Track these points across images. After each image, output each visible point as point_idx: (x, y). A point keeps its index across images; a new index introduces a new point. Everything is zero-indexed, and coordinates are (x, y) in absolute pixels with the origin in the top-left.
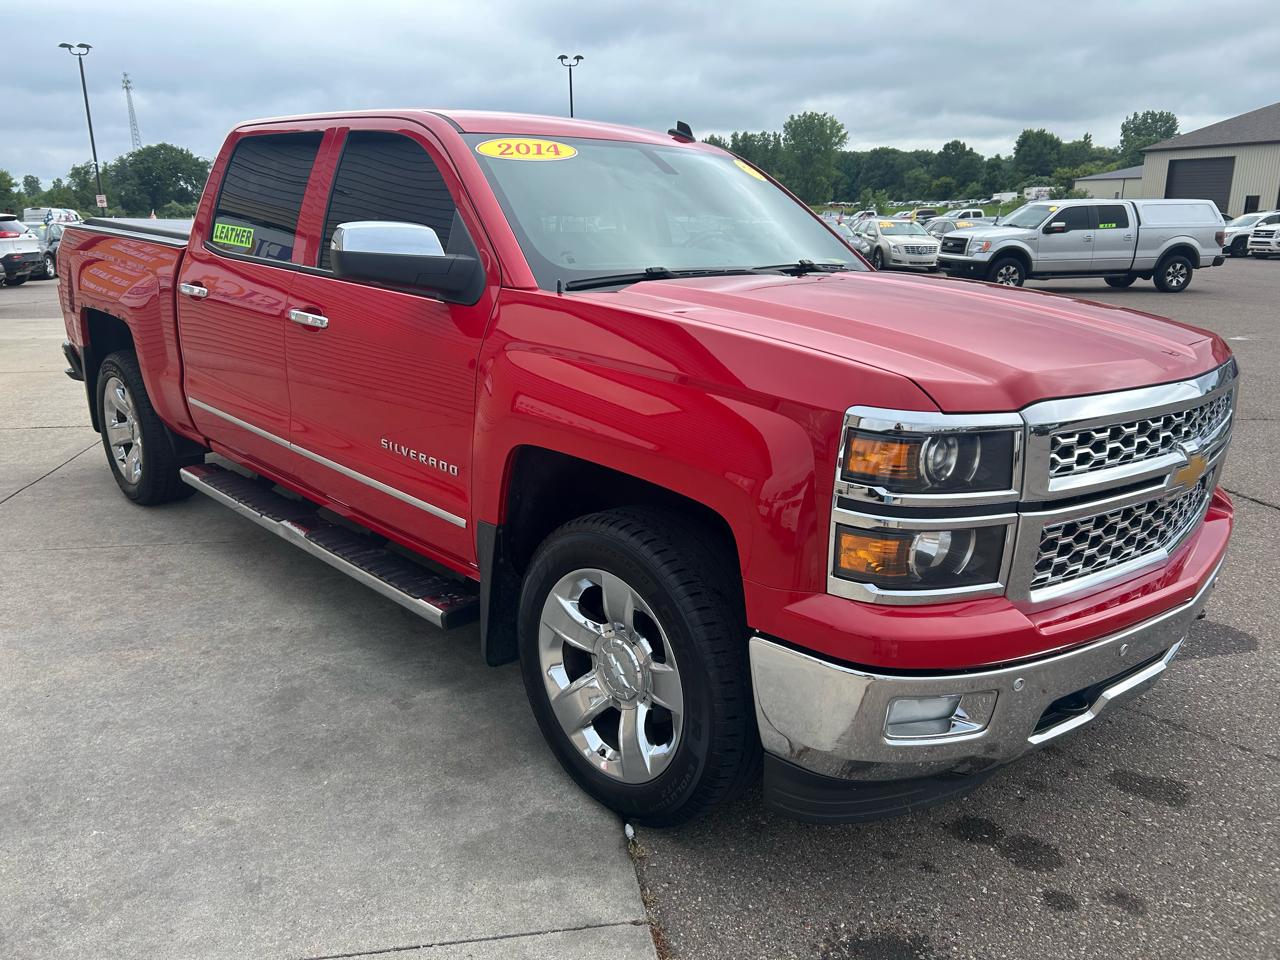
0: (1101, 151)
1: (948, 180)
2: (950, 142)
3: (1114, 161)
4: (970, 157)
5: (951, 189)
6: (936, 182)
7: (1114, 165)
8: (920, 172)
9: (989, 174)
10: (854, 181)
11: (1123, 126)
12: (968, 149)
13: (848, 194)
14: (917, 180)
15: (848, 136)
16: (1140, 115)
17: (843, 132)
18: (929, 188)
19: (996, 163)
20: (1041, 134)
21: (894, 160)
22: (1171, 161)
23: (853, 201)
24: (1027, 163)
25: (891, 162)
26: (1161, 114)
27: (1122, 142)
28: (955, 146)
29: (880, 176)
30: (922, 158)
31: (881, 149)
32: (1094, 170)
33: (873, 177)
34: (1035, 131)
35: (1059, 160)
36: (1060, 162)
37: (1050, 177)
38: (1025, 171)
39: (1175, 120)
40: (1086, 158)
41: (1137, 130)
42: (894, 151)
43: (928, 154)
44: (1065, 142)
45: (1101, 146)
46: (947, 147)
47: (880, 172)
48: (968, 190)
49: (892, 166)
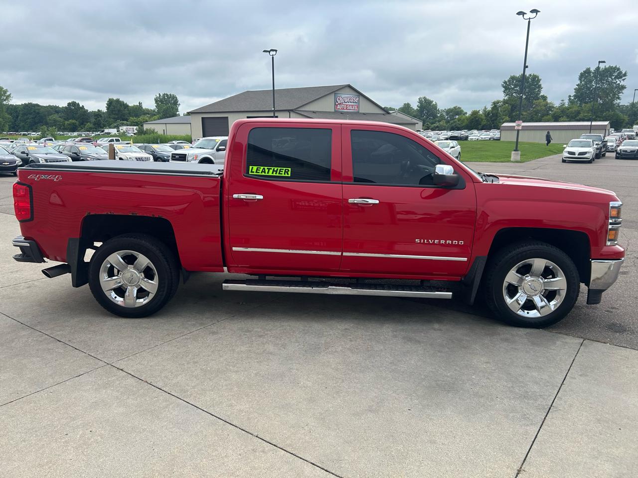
0: (148, 110)
1: (74, 121)
2: (71, 102)
3: (155, 115)
4: (83, 110)
5: (76, 126)
6: (66, 122)
7: (156, 117)
8: (55, 117)
9: (96, 119)
10: (15, 121)
11: (155, 99)
12: (81, 106)
13: (13, 128)
14: (55, 121)
15: (11, 96)
16: (162, 95)
17: (8, 93)
18: (64, 126)
19: (98, 114)
20: (118, 101)
21: (39, 110)
22: (202, 118)
23: (17, 132)
24: (114, 115)
25: (37, 111)
26: (170, 95)
27: (156, 106)
28: (74, 104)
29: (33, 118)
30: (55, 110)
31: (29, 103)
32: (147, 119)
33: (28, 119)
34: (115, 99)
35: (129, 113)
36: (130, 114)
37: (127, 121)
38: (114, 118)
39: (176, 98)
40: (142, 113)
41: (161, 101)
42: (37, 105)
43: (56, 107)
44: (130, 105)
45: (147, 108)
46: (69, 104)
47: (31, 116)
48: (86, 127)
49: (38, 113)
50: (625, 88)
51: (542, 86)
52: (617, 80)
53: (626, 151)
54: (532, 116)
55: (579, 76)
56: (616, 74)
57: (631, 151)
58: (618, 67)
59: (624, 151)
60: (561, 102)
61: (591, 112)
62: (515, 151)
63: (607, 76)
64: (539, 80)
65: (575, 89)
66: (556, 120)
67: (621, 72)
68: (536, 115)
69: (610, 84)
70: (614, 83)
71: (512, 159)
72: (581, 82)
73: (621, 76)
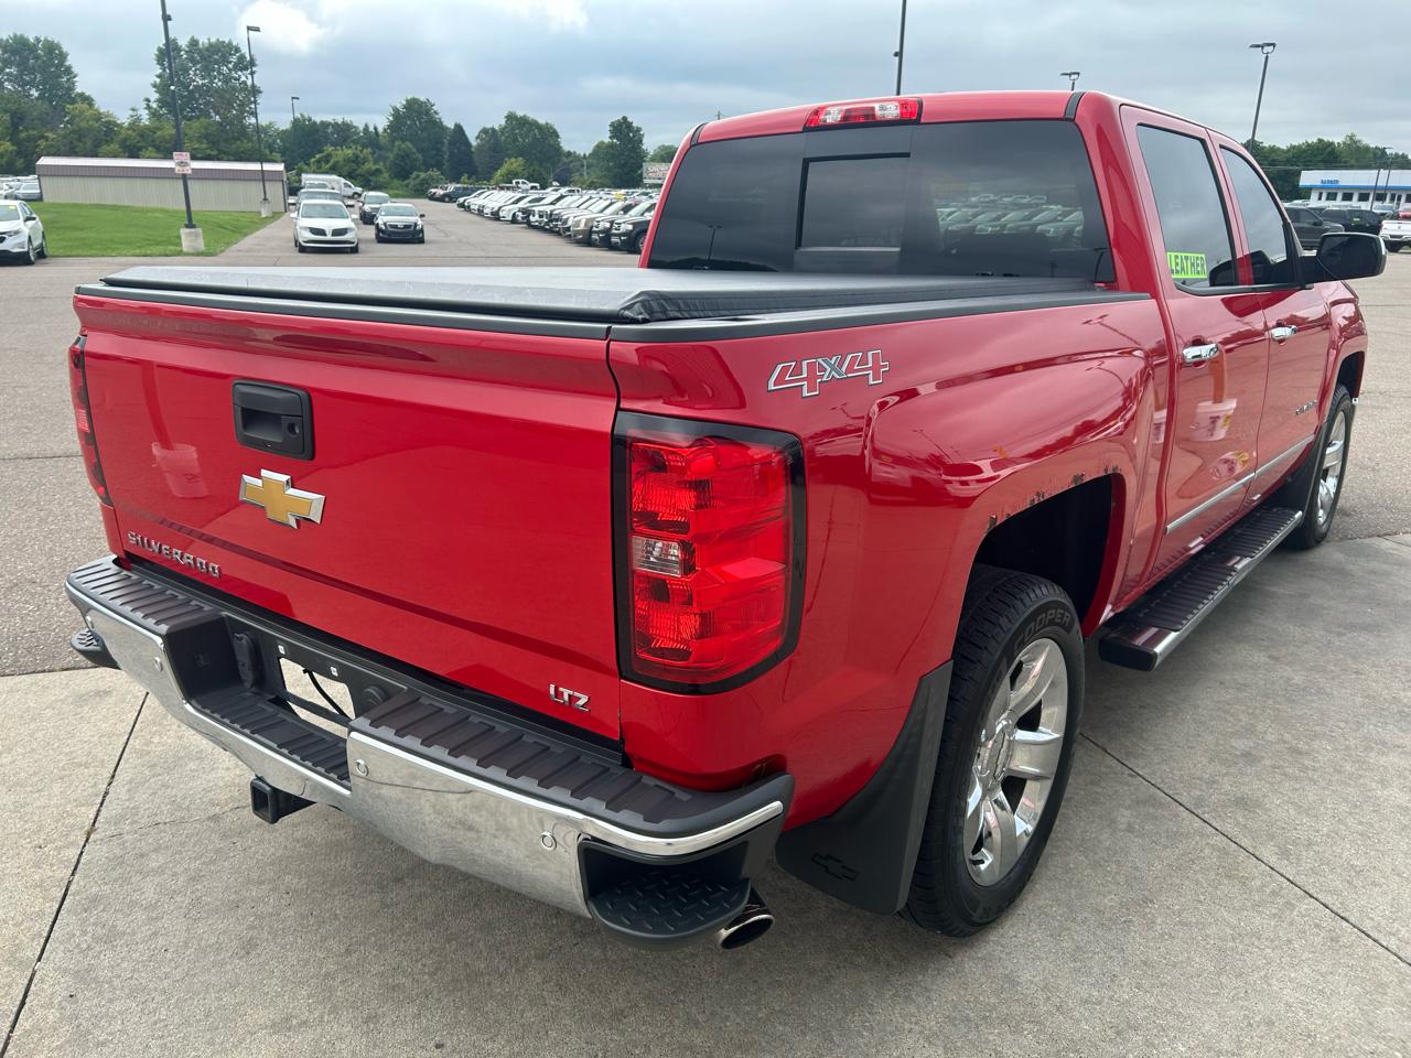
50: (260, 92)
51: (75, 70)
52: (240, 73)
53: (396, 227)
54: (71, 143)
55: (157, 56)
56: (234, 59)
57: (406, 227)
58: (234, 44)
59: (392, 226)
60: (131, 113)
61: (205, 141)
62: (187, 226)
63: (217, 62)
64: (63, 56)
65: (155, 86)
66: (134, 155)
67: (242, 57)
68: (79, 140)
69: (227, 80)
70: (236, 79)
71: (186, 245)
72: (164, 70)
73: (247, 64)
